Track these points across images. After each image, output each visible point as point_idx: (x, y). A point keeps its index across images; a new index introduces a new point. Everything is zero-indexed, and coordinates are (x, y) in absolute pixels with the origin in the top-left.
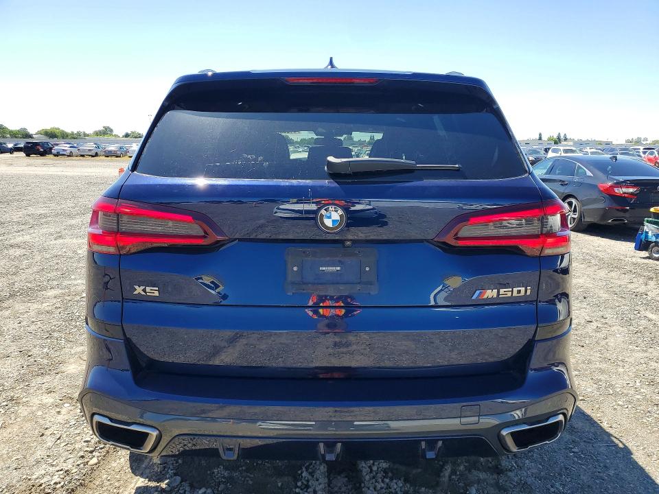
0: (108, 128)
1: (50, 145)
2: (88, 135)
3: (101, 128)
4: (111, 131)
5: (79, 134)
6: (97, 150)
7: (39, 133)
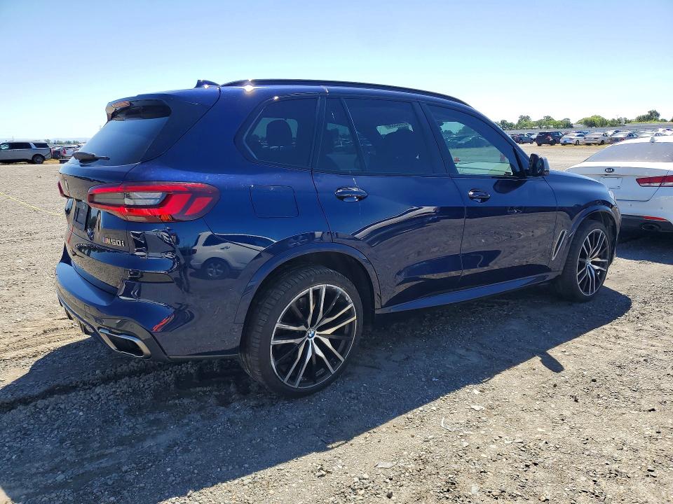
0: (655, 112)
1: (560, 135)
2: (630, 122)
3: (646, 113)
4: (658, 115)
5: (619, 121)
6: (603, 138)
7: (580, 122)
